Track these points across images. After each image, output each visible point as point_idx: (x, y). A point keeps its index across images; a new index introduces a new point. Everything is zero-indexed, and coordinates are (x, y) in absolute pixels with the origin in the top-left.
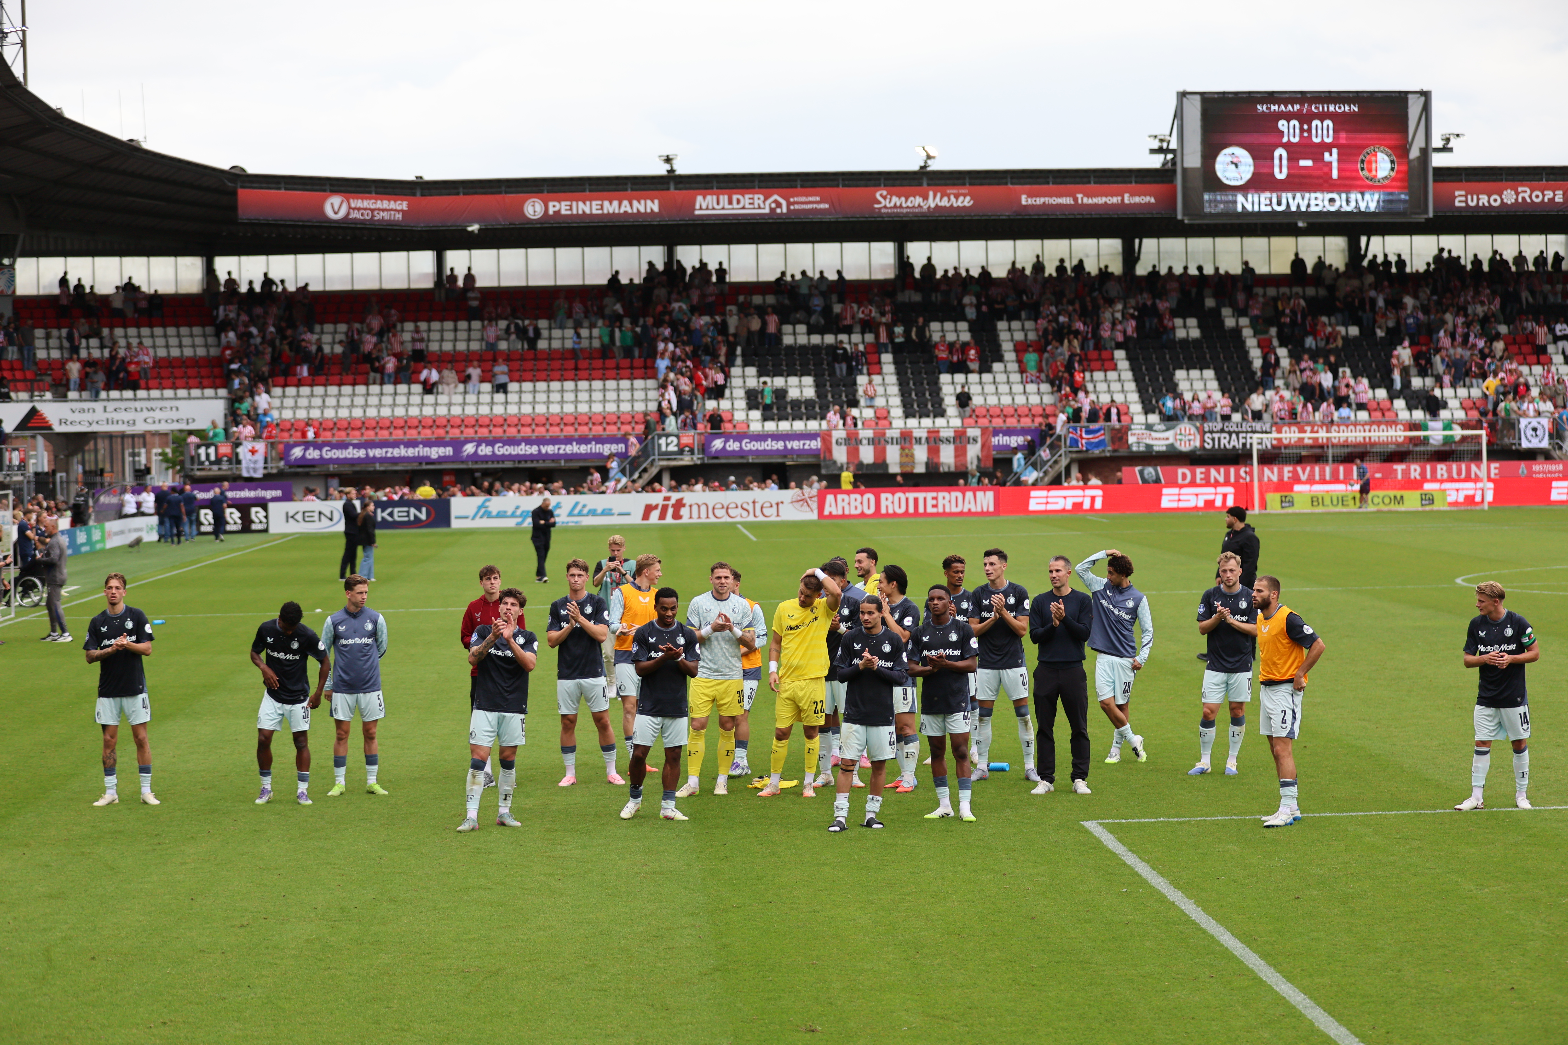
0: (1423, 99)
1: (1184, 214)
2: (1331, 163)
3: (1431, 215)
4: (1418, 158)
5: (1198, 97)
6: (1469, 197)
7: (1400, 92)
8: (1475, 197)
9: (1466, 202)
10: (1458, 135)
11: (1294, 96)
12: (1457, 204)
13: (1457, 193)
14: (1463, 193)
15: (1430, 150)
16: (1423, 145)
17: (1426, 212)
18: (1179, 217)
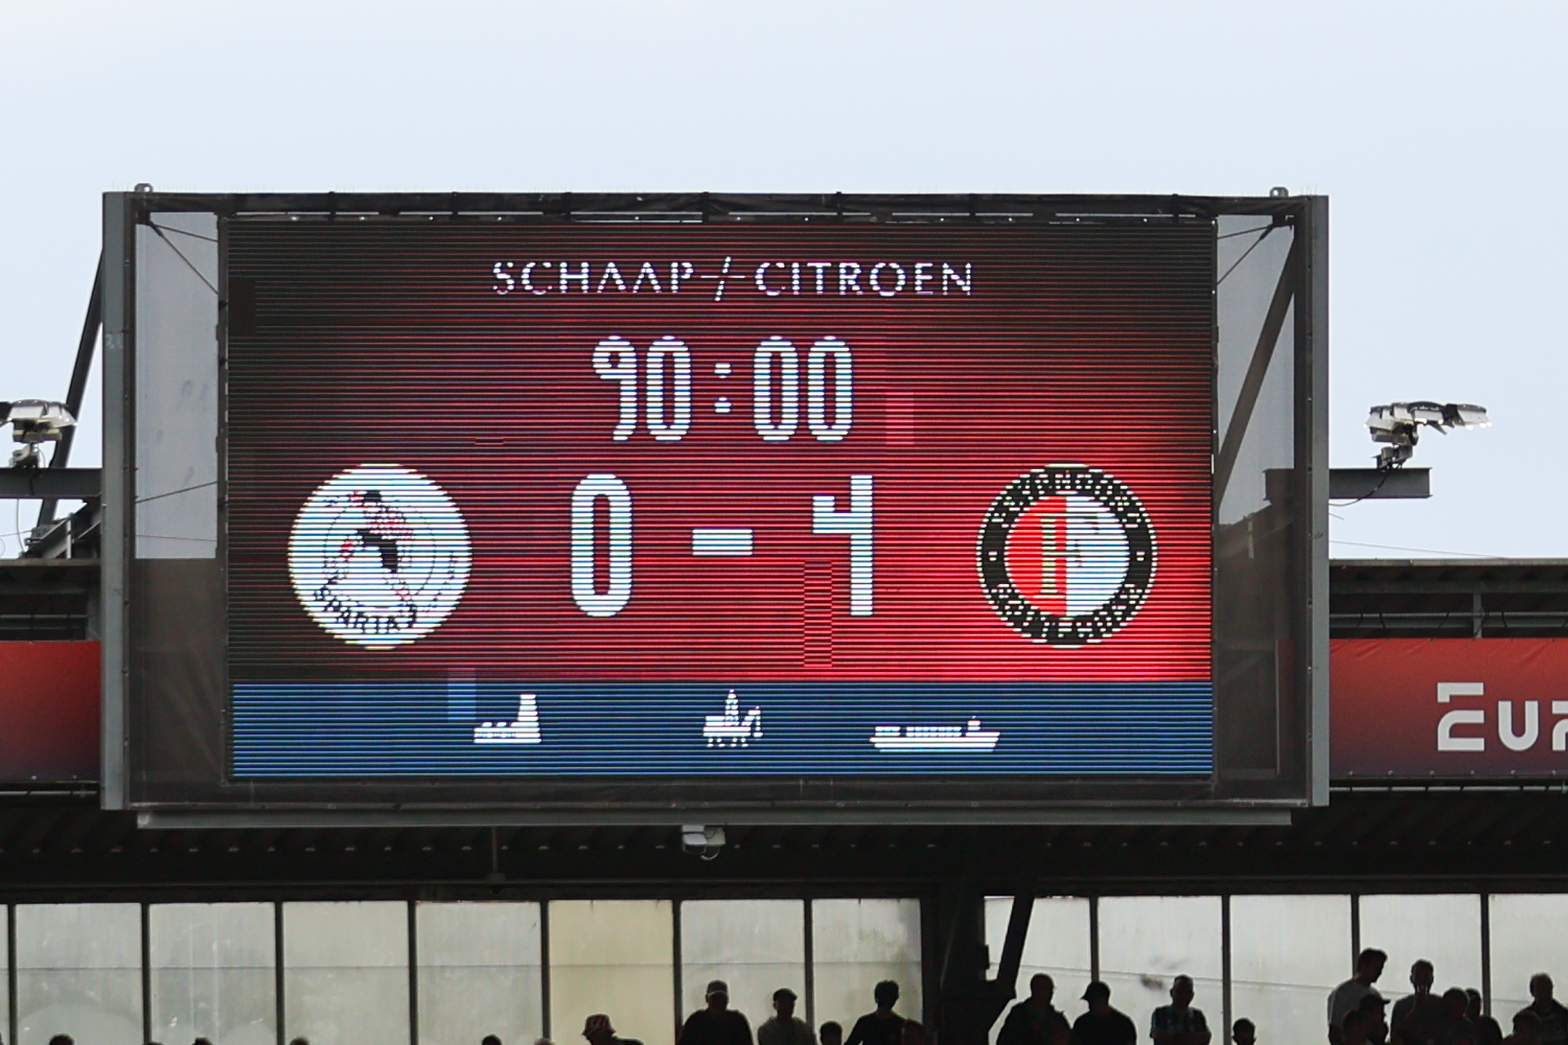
0: (1285, 236)
1: (134, 791)
2: (844, 542)
3: (1321, 796)
4: (1261, 518)
5: (207, 222)
6: (1505, 709)
7: (1176, 203)
8: (1532, 709)
9: (1489, 730)
10: (1451, 414)
11: (671, 218)
12: (1446, 743)
13: (1445, 691)
14: (1476, 689)
15: (1320, 483)
16: (1285, 460)
17: (1301, 785)
18: (112, 801)
